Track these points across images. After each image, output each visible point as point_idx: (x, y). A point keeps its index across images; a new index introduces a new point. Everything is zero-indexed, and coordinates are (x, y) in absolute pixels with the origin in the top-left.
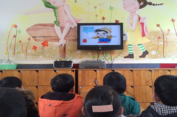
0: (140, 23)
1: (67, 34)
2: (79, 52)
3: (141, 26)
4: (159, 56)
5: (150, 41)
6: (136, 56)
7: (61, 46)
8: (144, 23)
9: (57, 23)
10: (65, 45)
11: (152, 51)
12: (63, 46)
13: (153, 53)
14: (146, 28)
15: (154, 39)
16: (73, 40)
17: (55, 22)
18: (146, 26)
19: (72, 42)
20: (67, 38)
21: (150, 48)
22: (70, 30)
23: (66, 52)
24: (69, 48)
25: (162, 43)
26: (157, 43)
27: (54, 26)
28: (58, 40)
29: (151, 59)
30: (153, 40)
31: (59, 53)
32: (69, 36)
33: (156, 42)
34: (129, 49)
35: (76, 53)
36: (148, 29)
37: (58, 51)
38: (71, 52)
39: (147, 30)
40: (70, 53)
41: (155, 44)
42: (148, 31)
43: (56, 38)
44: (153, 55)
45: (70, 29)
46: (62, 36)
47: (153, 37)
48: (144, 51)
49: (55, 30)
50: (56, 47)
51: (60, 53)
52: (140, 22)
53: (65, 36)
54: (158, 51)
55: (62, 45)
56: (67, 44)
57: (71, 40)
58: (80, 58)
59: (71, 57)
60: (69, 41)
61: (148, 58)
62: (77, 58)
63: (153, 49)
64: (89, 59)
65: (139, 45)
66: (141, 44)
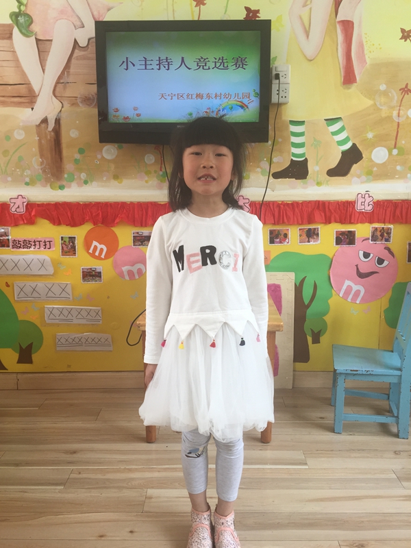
0: (339, 22)
1: (63, 73)
2: (110, 152)
3: (340, 37)
4: (398, 168)
5: (370, 102)
6: (317, 168)
7: (43, 125)
8: (353, 23)
9: (21, 20)
10: (58, 121)
11: (373, 145)
12: (51, 125)
13: (379, 155)
14: (361, 46)
15: (385, 93)
16: (87, 100)
17: (15, 16)
18: (360, 36)
19: (83, 109)
20: (65, 88)
21: (370, 135)
22: (75, 55)
23: (65, 152)
24: (74, 134)
26: (395, 113)
27: (10, 37)
28: (29, 98)
29: (368, 181)
30: (383, 100)
31: (38, 157)
32: (71, 79)
33: (392, 108)
34: (294, 140)
35: (99, 156)
36: (366, 52)
37: (35, 149)
38: (81, 151)
39: (364, 56)
40: (77, 156)
41: (389, 118)
42: (368, 61)
43: (23, 90)
44: (378, 165)
45: (74, 48)
46: (43, 81)
47: (383, 87)
48: (348, 146)
49: (14, 52)
50: (26, 129)
51: (42, 156)
52: (340, 17)
53: (58, 82)
54: (395, 147)
55: (45, 121)
56: (63, 116)
57: (79, 101)
58: (116, 177)
59: (83, 176)
60: (73, 104)
61: (359, 177)
62: (104, 179)
63: (379, 141)
64: (147, 182)
65: (331, 121)
66: (339, 119)
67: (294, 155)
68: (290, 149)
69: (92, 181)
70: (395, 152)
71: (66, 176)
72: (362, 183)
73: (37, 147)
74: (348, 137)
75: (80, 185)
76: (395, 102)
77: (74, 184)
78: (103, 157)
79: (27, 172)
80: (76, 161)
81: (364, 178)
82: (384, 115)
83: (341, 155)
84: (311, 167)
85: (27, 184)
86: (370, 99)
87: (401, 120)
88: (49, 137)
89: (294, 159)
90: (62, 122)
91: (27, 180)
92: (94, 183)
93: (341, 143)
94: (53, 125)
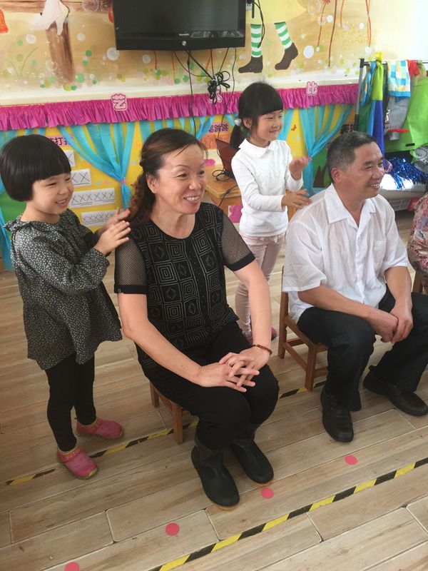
2: (113, 53)
4: (320, 62)
5: (304, 10)
7: (53, 30)
10: (66, 26)
11: (304, 44)
13: (307, 52)
15: (314, 2)
16: (90, 5)
19: (87, 13)
21: (303, 36)
23: (74, 55)
24: (81, 37)
25: (330, 19)
26: (319, 18)
28: (37, 3)
29: (301, 72)
30: (312, 8)
31: (50, 60)
33: (317, 14)
34: (253, 40)
35: (104, 58)
37: (47, 53)
38: (88, 54)
40: (85, 58)
41: (315, 23)
44: (307, 59)
48: (289, 45)
51: (54, 59)
54: (318, 45)
56: (71, 21)
57: (83, 6)
58: (120, 76)
59: (92, 76)
60: (78, 9)
61: (295, 70)
62: (110, 78)
63: (309, 40)
64: (145, 80)
65: (279, 24)
66: (283, 23)
67: (254, 53)
68: (251, 49)
69: (99, 81)
70: (318, 49)
71: (77, 77)
72: (297, 74)
73: (49, 51)
74: (289, 38)
75: (89, 85)
76: (319, 10)
77: (84, 85)
78: (107, 59)
79: (42, 75)
80: (84, 63)
81: (298, 70)
82: (312, 20)
83: (284, 52)
84: (266, 63)
85: (43, 86)
86: (304, 7)
87: (324, 23)
88: (58, 41)
89: (254, 56)
90: (69, 26)
91: (42, 82)
92: (102, 83)
93: (285, 43)
94: (62, 29)
